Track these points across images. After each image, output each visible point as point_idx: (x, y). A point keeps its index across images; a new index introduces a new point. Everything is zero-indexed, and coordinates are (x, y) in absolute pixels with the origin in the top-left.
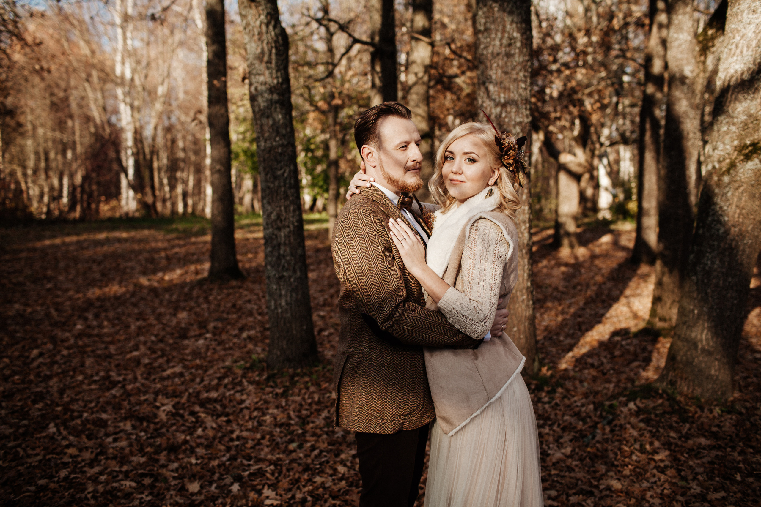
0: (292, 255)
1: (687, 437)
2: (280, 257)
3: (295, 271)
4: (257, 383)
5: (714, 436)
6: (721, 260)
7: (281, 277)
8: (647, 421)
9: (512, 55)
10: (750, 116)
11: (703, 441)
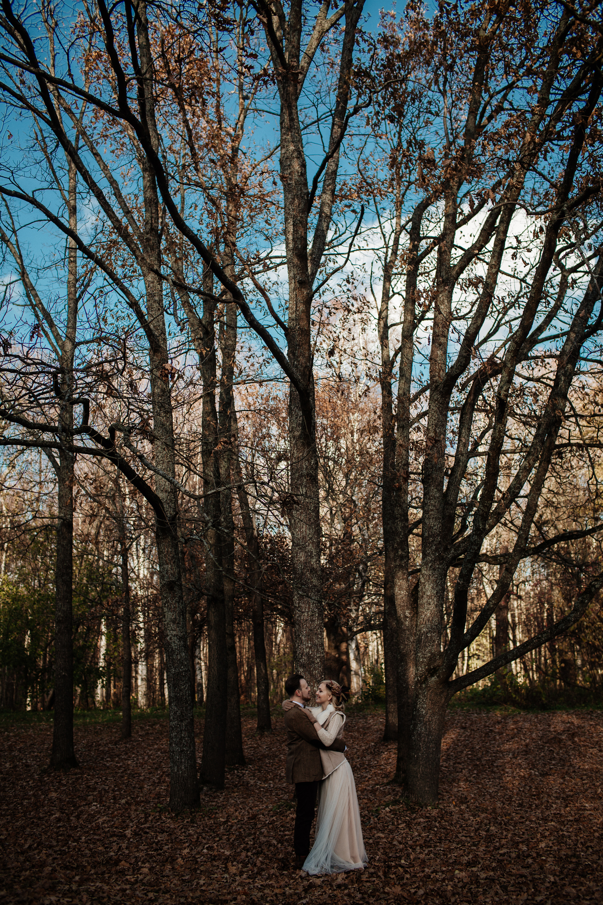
0: (189, 737)
1: (415, 819)
2: (181, 738)
3: (190, 747)
4: (171, 818)
5: (427, 817)
6: (425, 728)
7: (182, 751)
8: (395, 814)
9: (314, 621)
10: (432, 654)
11: (422, 820)
